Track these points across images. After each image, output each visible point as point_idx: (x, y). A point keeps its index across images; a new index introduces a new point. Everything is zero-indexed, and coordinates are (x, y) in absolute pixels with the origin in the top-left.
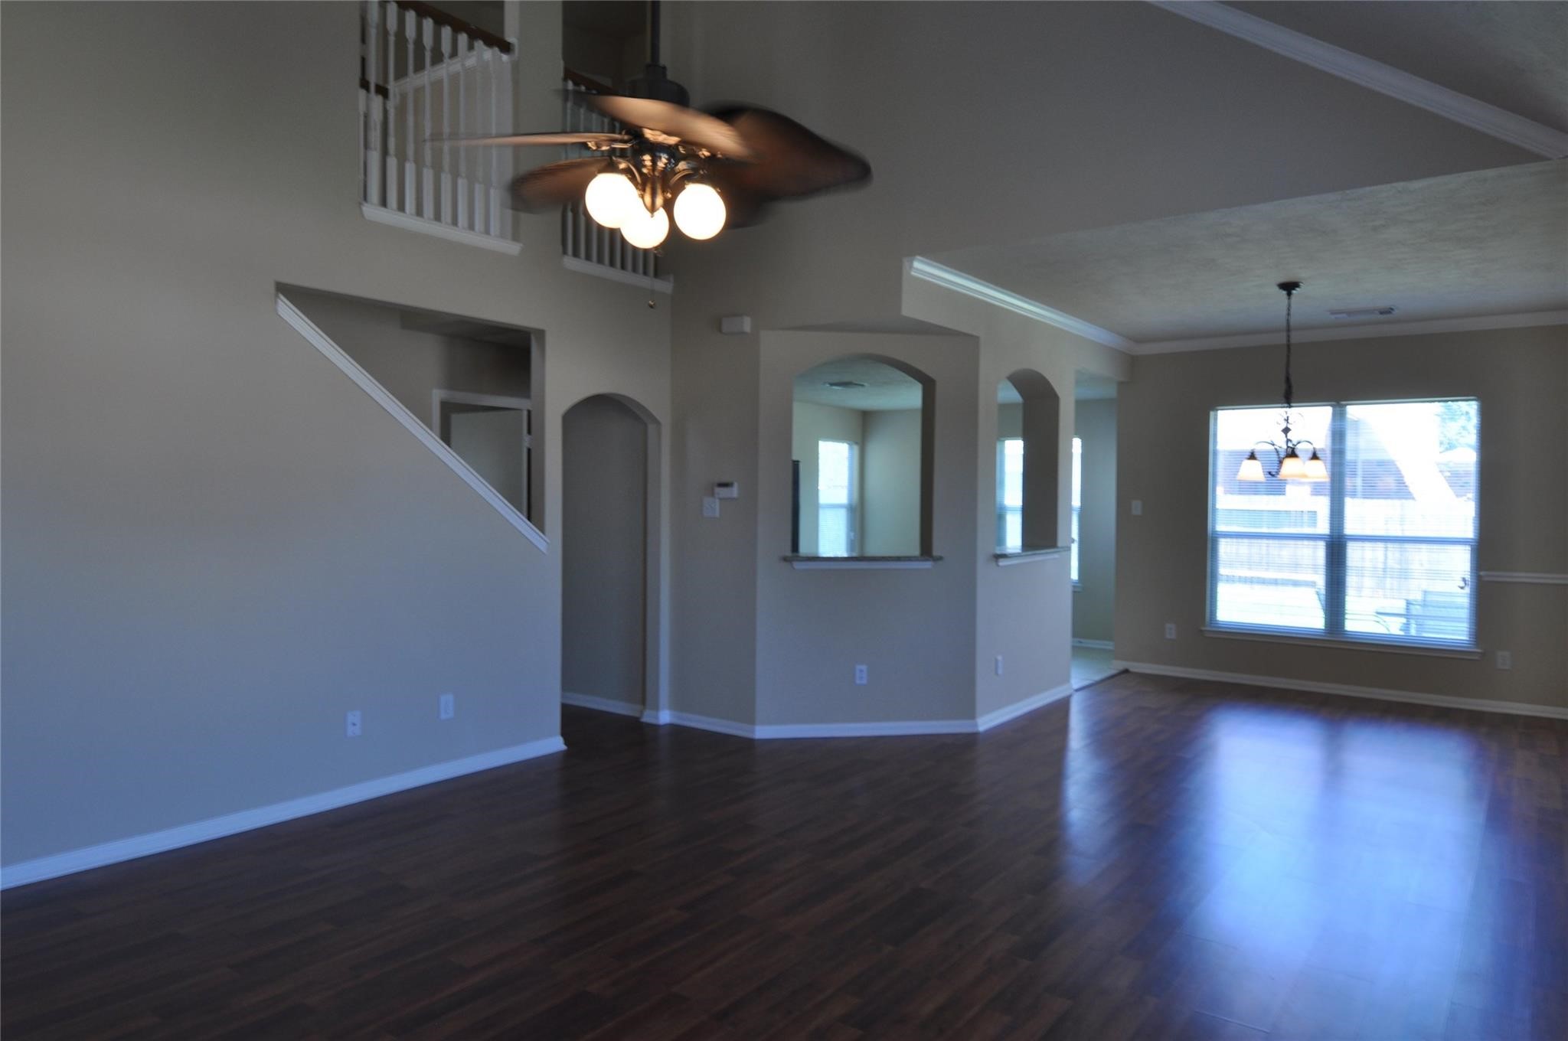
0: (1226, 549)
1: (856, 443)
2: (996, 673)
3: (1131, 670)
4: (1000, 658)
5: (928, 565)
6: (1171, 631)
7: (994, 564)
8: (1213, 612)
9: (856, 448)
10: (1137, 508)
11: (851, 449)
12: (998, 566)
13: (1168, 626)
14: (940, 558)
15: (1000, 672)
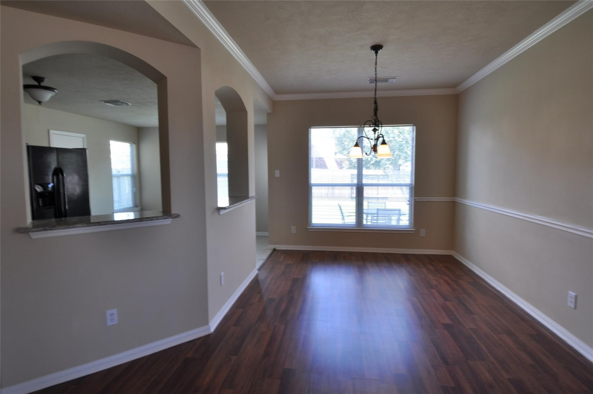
0: (315, 191)
1: (134, 143)
2: (221, 285)
3: (277, 249)
4: (222, 274)
5: (168, 221)
6: (294, 230)
7: (217, 214)
8: (311, 220)
9: (134, 146)
10: (277, 173)
11: (131, 146)
12: (219, 214)
13: (292, 227)
14: (177, 216)
15: (223, 283)
